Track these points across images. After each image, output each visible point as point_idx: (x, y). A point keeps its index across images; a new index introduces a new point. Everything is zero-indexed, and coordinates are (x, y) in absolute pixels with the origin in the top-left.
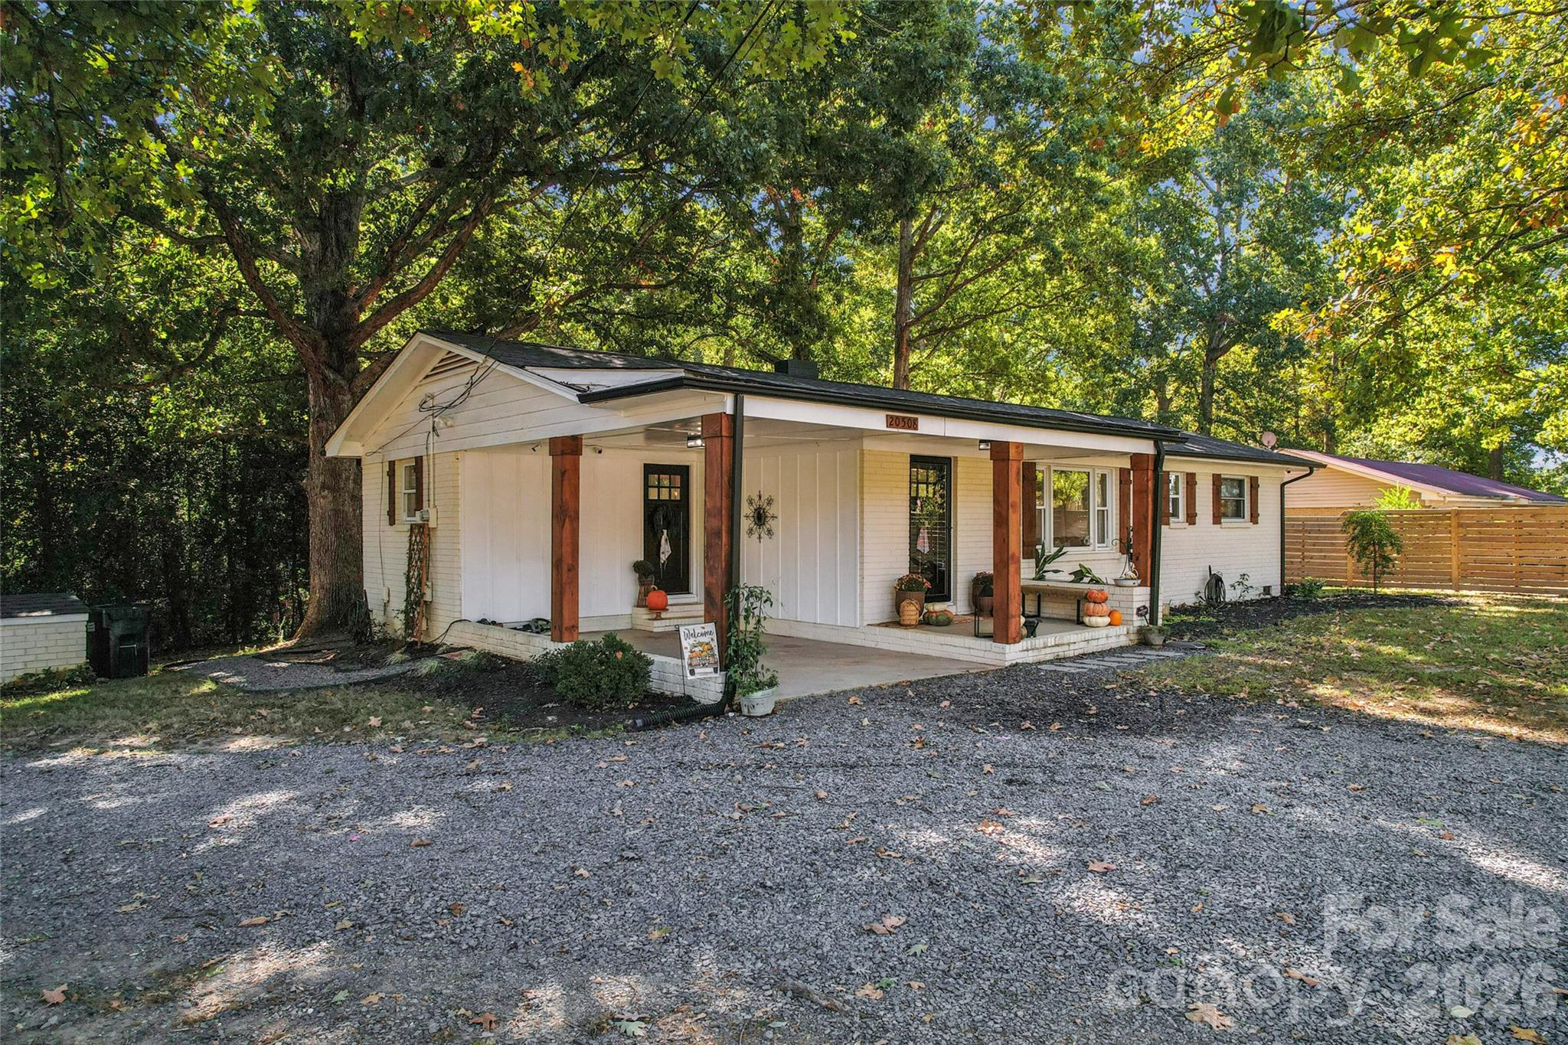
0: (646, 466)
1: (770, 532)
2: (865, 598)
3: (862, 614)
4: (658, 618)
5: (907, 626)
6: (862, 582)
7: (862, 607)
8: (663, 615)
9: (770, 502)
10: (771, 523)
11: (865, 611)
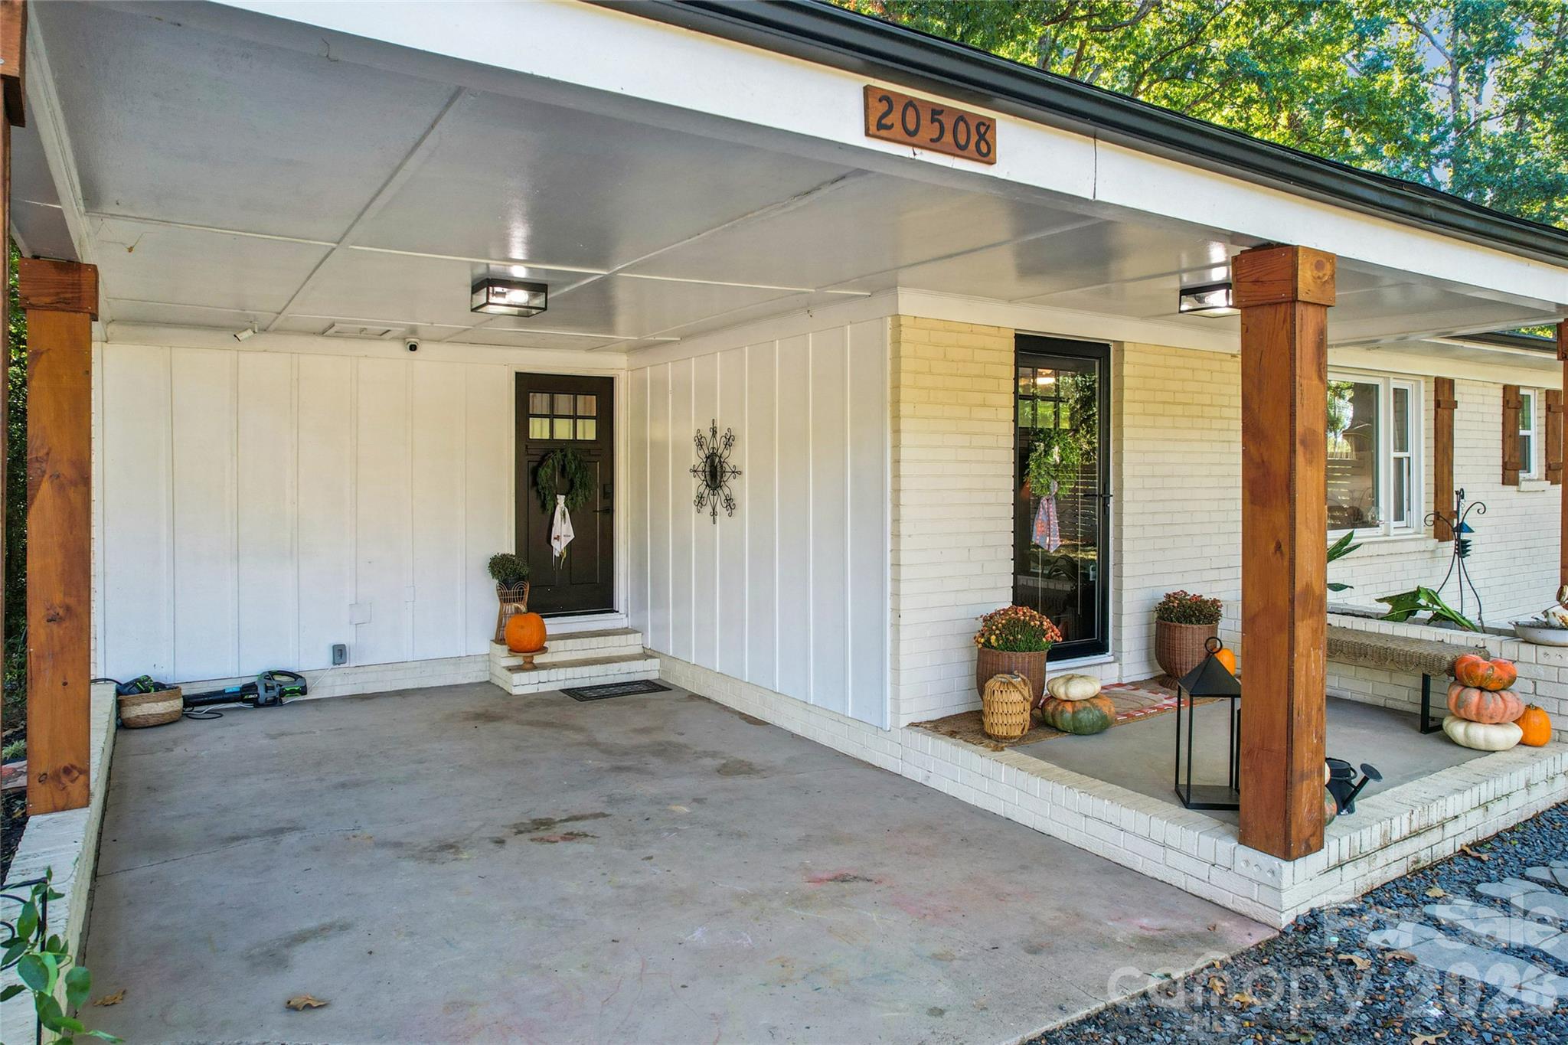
0: (520, 376)
1: (729, 503)
2: (903, 665)
3: (896, 698)
4: (530, 667)
5: (998, 742)
6: (896, 627)
7: (896, 683)
8: (538, 659)
9: (729, 441)
10: (732, 485)
11: (904, 693)
